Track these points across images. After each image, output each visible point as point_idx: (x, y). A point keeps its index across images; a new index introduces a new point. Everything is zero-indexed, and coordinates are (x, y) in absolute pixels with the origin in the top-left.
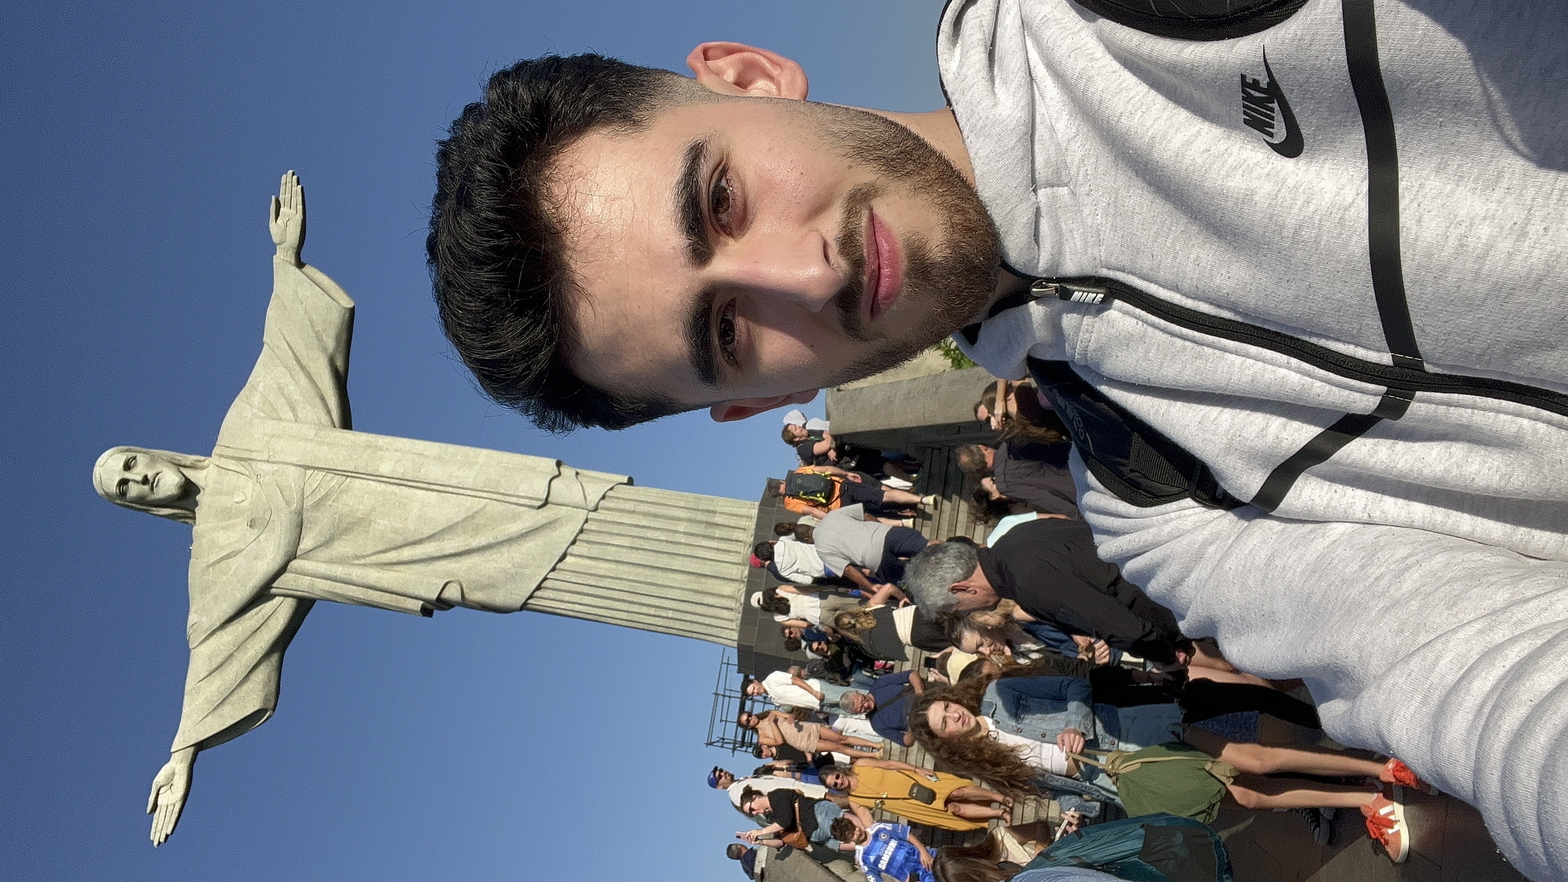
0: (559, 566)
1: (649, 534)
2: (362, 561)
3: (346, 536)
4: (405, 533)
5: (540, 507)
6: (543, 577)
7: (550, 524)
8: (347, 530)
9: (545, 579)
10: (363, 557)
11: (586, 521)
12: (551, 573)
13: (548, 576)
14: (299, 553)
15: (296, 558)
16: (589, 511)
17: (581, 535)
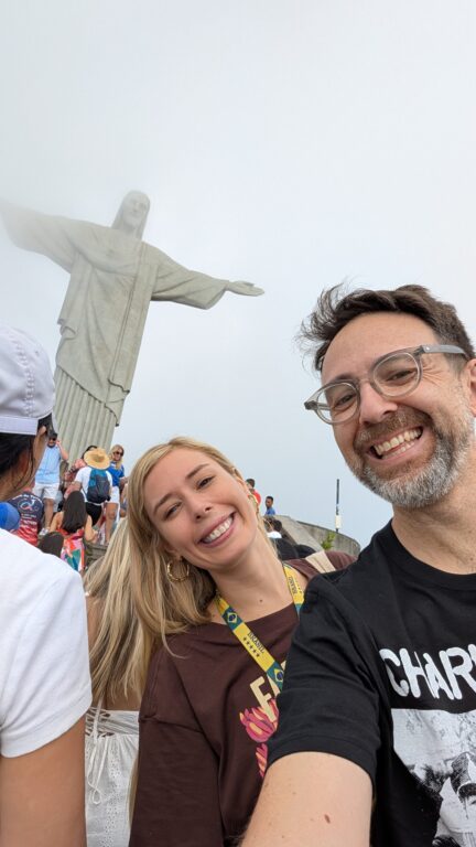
0: (78, 386)
3: (102, 290)
5: (109, 380)
6: (74, 378)
11: (100, 402)
12: (75, 382)
15: (93, 267)
16: (105, 403)
17: (93, 398)
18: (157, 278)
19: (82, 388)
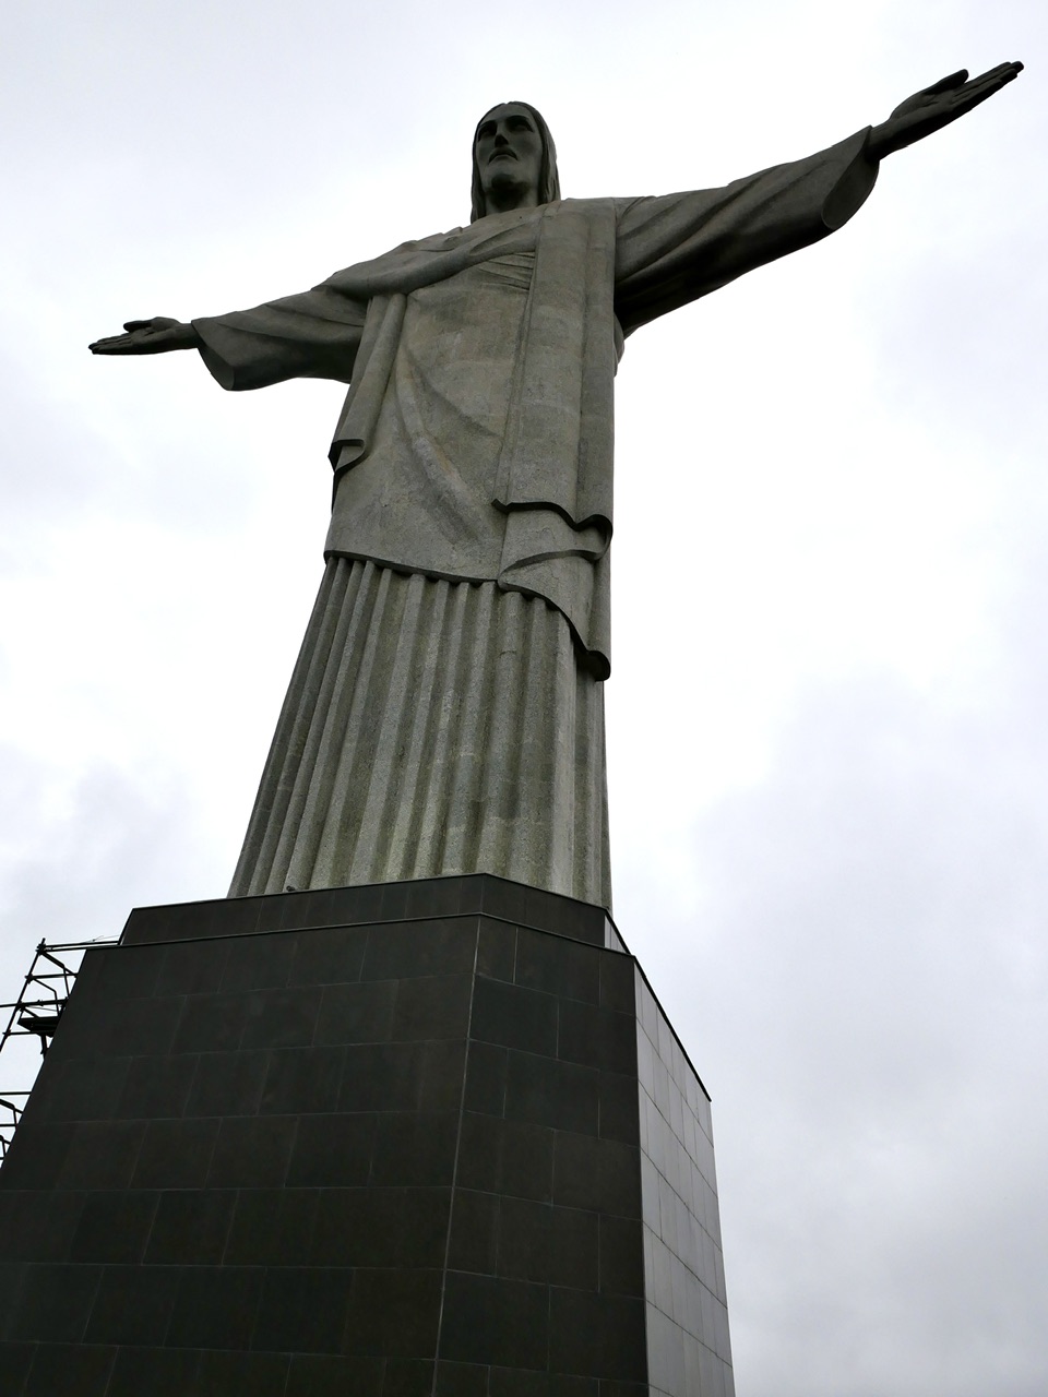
6: (366, 555)
8: (443, 315)
15: (405, 294)
16: (496, 581)
17: (447, 584)
18: (618, 240)
19: (403, 573)
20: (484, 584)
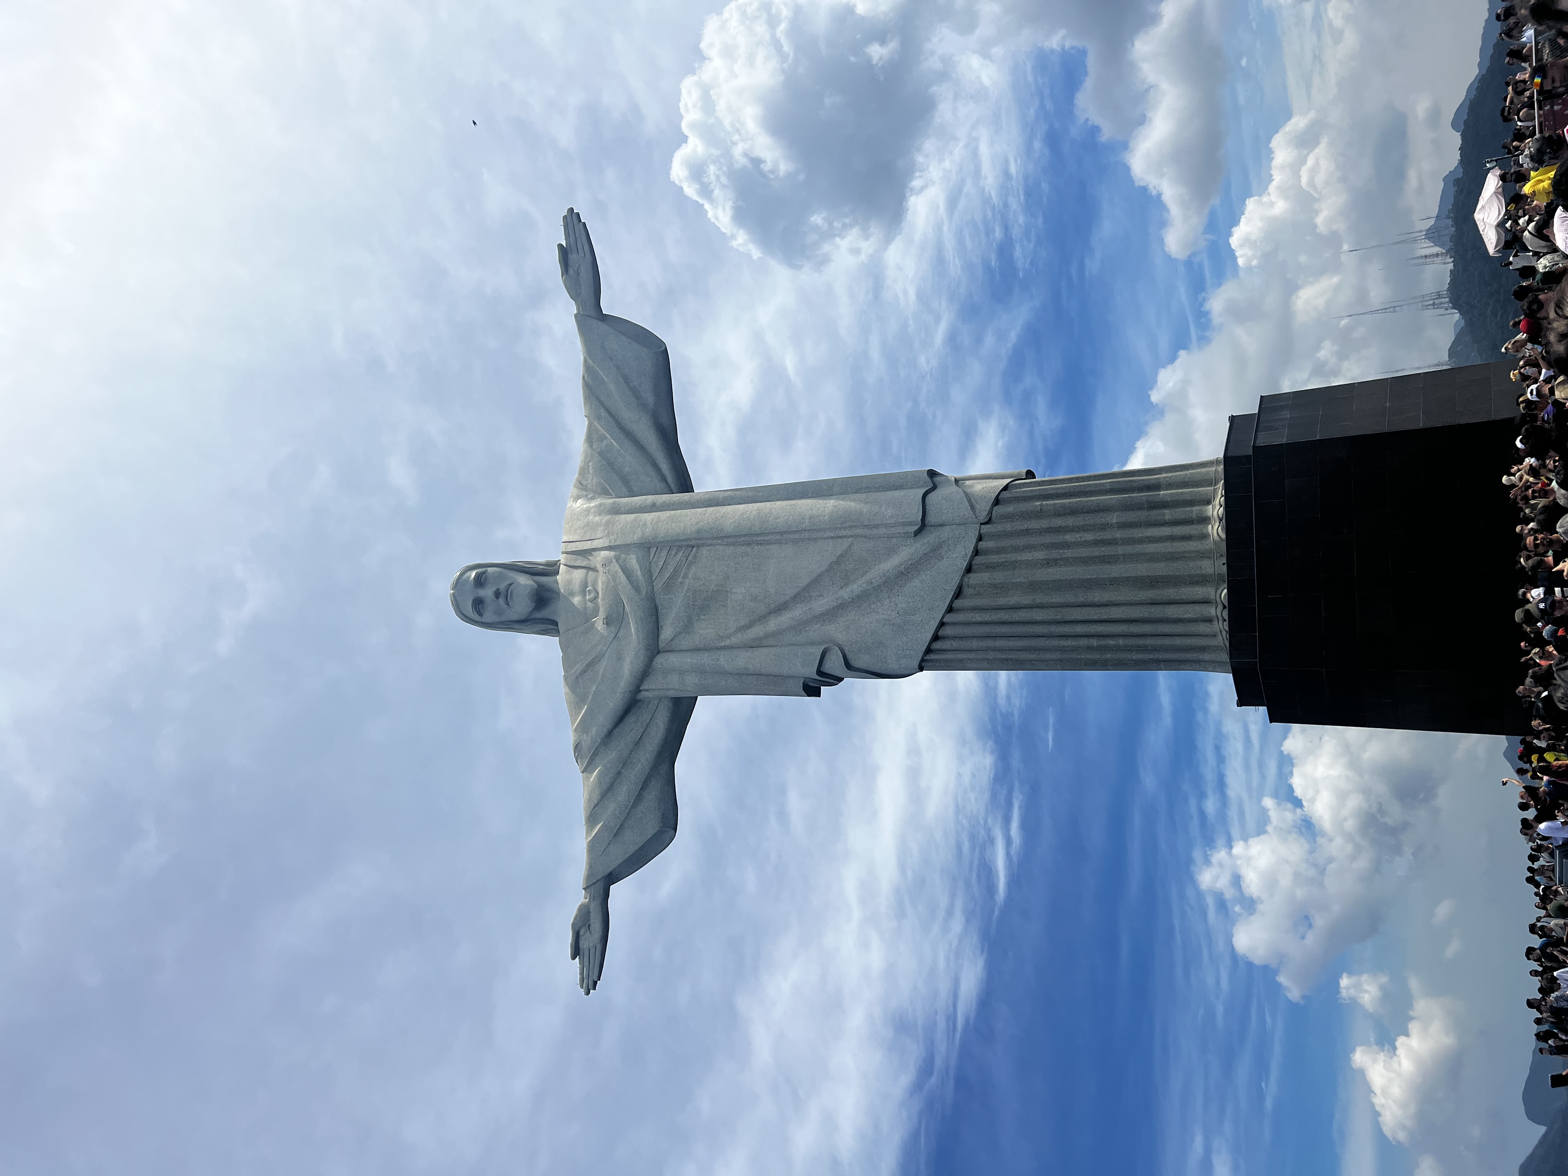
0: (958, 604)
1: (1069, 537)
2: (728, 642)
3: (705, 615)
4: (765, 598)
5: (917, 533)
6: (938, 621)
7: (935, 551)
8: (704, 608)
9: (942, 624)
10: (728, 637)
11: (980, 538)
12: (948, 615)
13: (944, 620)
14: (662, 645)
15: (659, 652)
16: (981, 524)
17: (977, 557)
20: (982, 531)
